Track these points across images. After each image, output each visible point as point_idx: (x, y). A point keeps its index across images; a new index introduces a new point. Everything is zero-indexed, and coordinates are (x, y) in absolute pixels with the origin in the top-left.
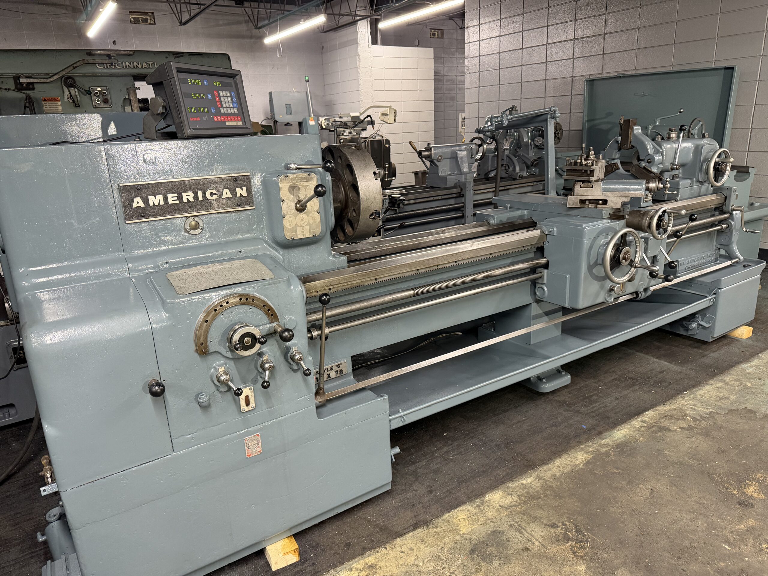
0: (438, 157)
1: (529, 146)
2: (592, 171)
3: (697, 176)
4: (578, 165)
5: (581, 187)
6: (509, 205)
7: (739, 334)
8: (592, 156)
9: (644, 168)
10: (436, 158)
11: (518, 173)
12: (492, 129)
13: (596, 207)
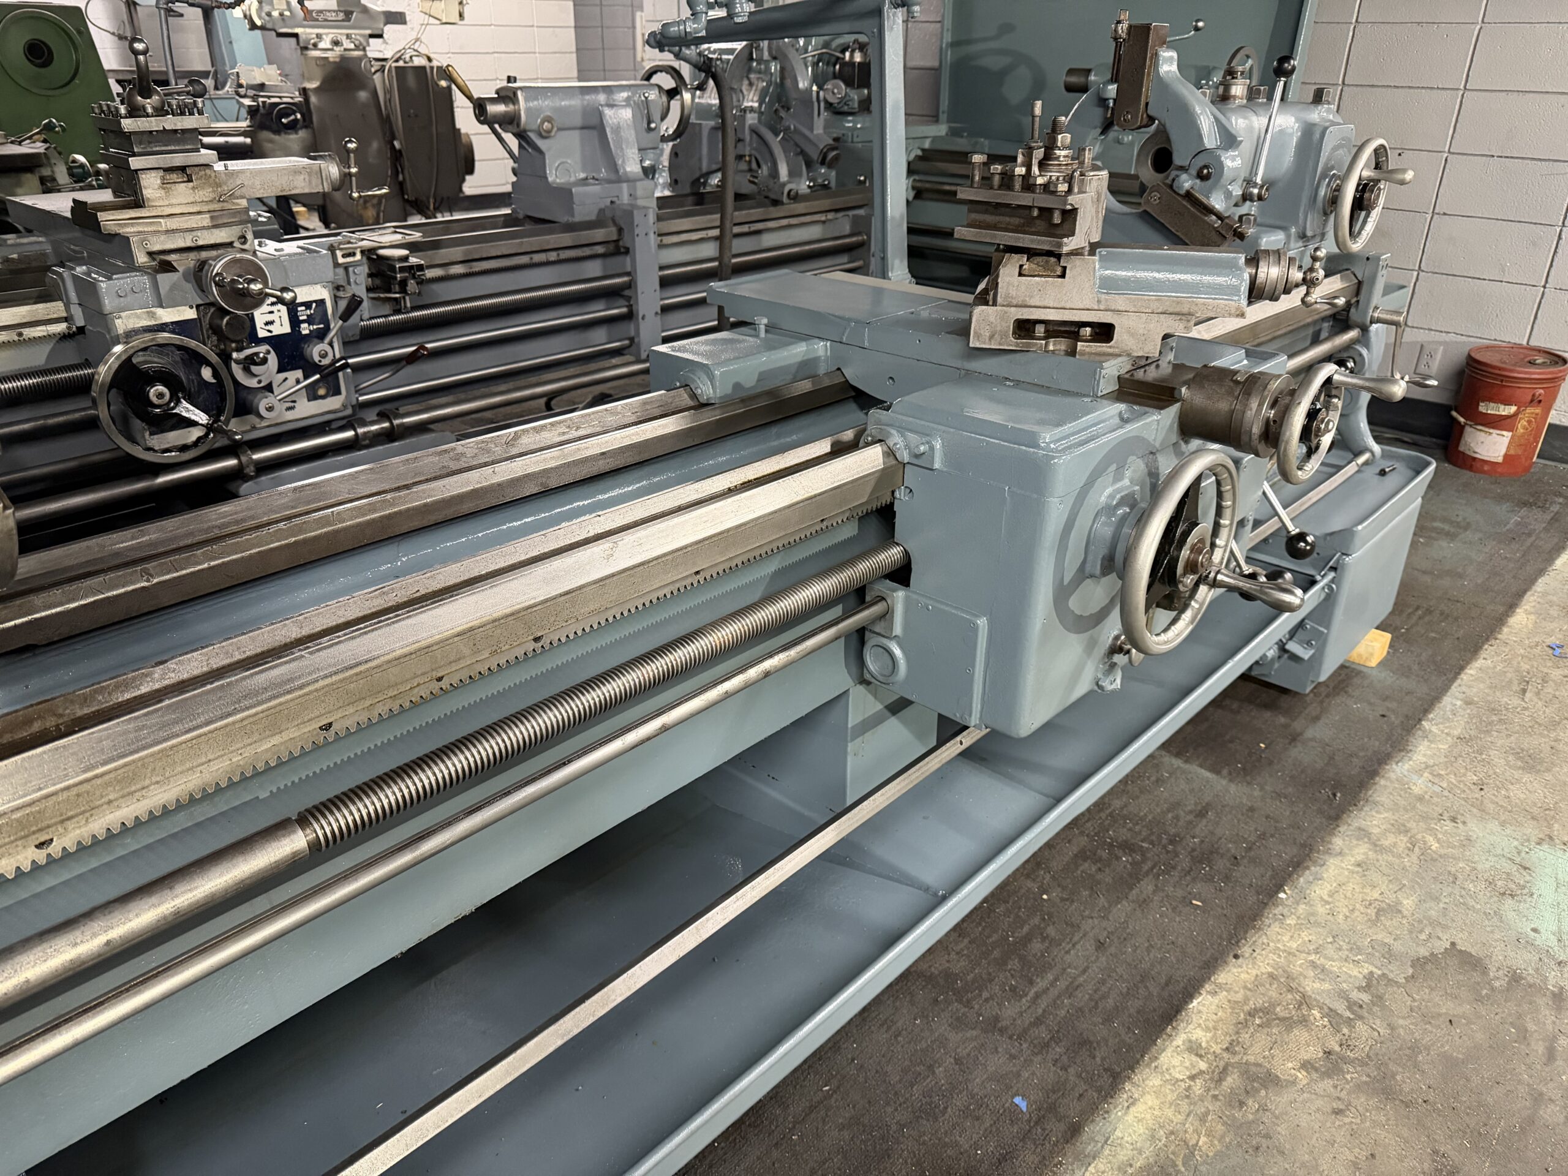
0: (543, 123)
1: (812, 103)
2: (1070, 215)
3: (1301, 221)
4: (1018, 185)
5: (1020, 275)
6: (765, 321)
7: (1360, 656)
8: (1063, 153)
9: (1189, 195)
10: (535, 127)
11: (784, 185)
12: (697, 31)
13: (1072, 352)
